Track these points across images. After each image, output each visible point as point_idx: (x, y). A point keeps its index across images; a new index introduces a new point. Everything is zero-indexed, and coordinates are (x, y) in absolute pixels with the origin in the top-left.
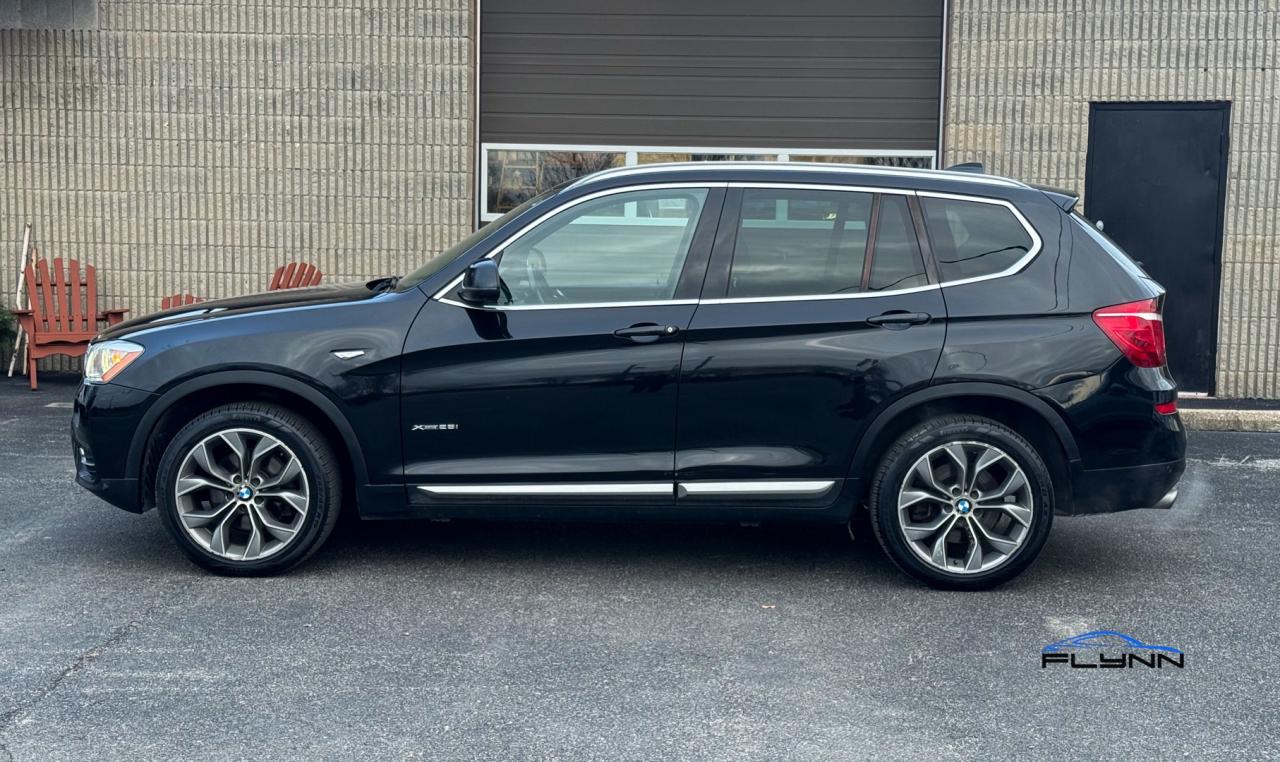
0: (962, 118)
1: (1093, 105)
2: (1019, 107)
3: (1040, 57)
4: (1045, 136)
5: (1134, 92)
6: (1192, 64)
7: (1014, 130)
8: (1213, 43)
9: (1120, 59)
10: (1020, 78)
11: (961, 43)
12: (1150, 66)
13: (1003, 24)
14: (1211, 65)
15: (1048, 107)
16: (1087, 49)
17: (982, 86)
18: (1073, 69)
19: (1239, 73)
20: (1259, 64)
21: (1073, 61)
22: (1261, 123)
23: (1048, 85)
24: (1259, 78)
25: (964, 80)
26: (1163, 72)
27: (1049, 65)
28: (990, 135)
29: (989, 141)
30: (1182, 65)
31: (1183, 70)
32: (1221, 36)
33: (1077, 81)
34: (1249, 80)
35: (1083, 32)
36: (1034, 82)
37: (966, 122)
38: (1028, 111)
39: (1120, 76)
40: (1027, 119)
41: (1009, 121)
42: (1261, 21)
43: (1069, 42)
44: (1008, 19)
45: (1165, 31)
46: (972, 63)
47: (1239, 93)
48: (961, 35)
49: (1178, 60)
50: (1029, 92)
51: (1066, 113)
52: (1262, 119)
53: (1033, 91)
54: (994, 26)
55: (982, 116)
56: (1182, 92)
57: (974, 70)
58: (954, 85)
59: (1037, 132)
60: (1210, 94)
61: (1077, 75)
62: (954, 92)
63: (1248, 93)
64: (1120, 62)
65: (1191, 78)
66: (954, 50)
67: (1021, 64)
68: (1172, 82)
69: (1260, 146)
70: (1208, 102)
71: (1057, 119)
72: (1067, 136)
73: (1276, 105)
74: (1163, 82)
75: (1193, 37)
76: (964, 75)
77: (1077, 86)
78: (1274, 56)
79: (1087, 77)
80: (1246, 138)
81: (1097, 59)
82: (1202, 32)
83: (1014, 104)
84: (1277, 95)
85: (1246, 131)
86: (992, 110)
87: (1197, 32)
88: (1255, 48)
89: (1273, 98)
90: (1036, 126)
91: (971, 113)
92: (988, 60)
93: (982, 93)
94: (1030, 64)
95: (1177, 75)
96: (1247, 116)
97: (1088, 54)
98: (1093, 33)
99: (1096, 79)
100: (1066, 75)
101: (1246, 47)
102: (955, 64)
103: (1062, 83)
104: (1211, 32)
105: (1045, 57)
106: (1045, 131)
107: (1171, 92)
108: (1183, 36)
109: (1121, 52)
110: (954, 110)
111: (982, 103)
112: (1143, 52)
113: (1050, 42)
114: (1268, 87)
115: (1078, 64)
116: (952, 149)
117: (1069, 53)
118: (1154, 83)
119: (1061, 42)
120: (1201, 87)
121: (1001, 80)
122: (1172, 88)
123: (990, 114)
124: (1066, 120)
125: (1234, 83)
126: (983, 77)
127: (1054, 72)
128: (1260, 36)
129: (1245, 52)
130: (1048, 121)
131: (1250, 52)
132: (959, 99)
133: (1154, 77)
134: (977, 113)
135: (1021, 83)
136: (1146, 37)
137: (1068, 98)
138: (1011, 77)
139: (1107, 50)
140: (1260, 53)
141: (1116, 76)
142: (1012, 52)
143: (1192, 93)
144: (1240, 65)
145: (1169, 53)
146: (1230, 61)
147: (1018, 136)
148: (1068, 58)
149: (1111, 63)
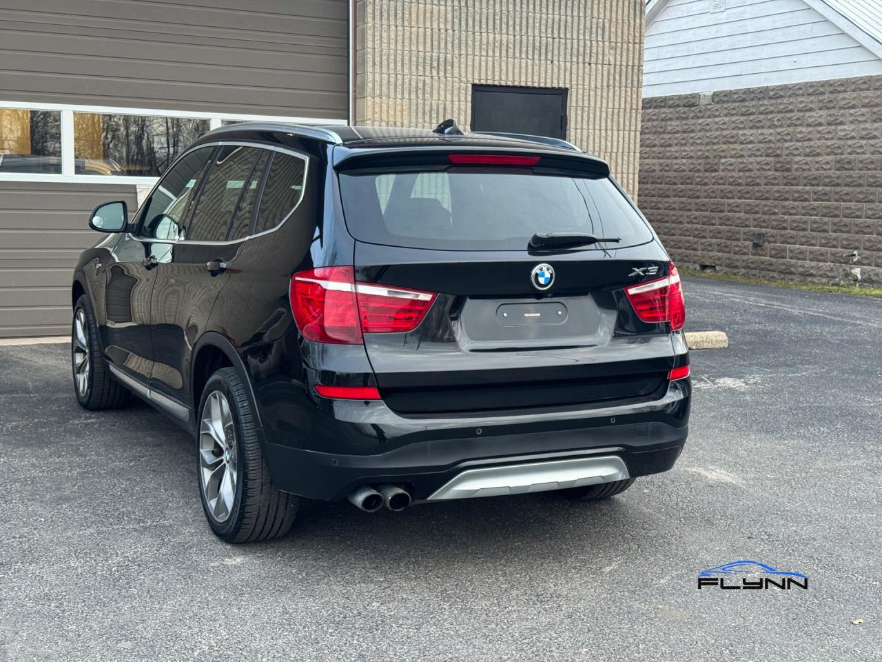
0: (377, 92)
1: (474, 85)
2: (421, 85)
3: (435, 44)
5: (504, 77)
6: (543, 57)
7: (417, 104)
8: (557, 40)
9: (494, 49)
10: (421, 60)
11: (374, 26)
12: (514, 57)
13: (407, 12)
14: (556, 58)
15: (442, 86)
16: (470, 38)
17: (392, 66)
18: (460, 55)
19: (574, 67)
20: (587, 60)
21: (460, 48)
22: (589, 107)
23: (442, 68)
24: (587, 70)
25: (378, 59)
26: (523, 62)
27: (442, 51)
28: (399, 108)
29: (398, 114)
30: (536, 57)
31: (537, 61)
32: (562, 36)
33: (463, 66)
34: (581, 72)
35: (467, 24)
36: (431, 64)
37: (381, 96)
38: (428, 89)
39: (493, 63)
40: (427, 96)
41: (413, 97)
42: (588, 26)
43: (456, 32)
44: (410, 8)
45: (524, 28)
46: (384, 45)
47: (574, 83)
48: (374, 19)
49: (533, 53)
50: (428, 73)
51: (456, 92)
52: (589, 104)
53: (431, 72)
54: (399, 12)
55: (392, 91)
56: (536, 79)
57: (385, 51)
58: (370, 63)
59: (435, 107)
60: (555, 81)
61: (463, 60)
62: (370, 69)
63: (580, 82)
64: (494, 52)
65: (543, 68)
66: (369, 32)
67: (421, 48)
68: (530, 70)
69: (588, 125)
70: (553, 88)
71: (449, 97)
72: (457, 112)
73: (599, 93)
74: (523, 70)
75: (543, 35)
76: (377, 55)
77: (463, 70)
78: (597, 55)
79: (470, 63)
80: (579, 118)
81: (477, 48)
82: (550, 31)
83: (417, 83)
84: (599, 85)
85: (579, 112)
86: (400, 87)
87: (546, 31)
88: (585, 47)
89: (596, 87)
90: (434, 102)
91: (384, 89)
92: (396, 43)
93: (392, 72)
94: (428, 49)
95: (533, 66)
96: (580, 100)
97: (470, 43)
98: (474, 26)
99: (477, 65)
100: (455, 60)
101: (578, 46)
102: (370, 44)
103: (452, 66)
104: (556, 32)
105: (439, 44)
106: (441, 107)
107: (529, 79)
108: (537, 33)
109: (494, 44)
110: (370, 85)
111: (392, 80)
112: (510, 45)
113: (443, 31)
114: (593, 78)
115: (463, 52)
116: (370, 119)
117: (456, 41)
118: (517, 71)
119: (450, 32)
120: (549, 76)
121: (406, 61)
122: (530, 75)
123: (399, 90)
124: (456, 99)
125: (571, 74)
126: (392, 57)
127: (446, 57)
128: (587, 38)
129: (578, 49)
130: (442, 98)
131: (581, 49)
132: (374, 76)
133: (517, 66)
134: (389, 88)
135: (422, 65)
136: (511, 32)
137: (457, 80)
138: (414, 59)
139: (484, 41)
140: (588, 51)
141: (491, 63)
142: (414, 37)
143: (543, 81)
144: (574, 59)
145: (527, 47)
146: (568, 57)
147: (420, 110)
148: (456, 46)
149: (487, 52)
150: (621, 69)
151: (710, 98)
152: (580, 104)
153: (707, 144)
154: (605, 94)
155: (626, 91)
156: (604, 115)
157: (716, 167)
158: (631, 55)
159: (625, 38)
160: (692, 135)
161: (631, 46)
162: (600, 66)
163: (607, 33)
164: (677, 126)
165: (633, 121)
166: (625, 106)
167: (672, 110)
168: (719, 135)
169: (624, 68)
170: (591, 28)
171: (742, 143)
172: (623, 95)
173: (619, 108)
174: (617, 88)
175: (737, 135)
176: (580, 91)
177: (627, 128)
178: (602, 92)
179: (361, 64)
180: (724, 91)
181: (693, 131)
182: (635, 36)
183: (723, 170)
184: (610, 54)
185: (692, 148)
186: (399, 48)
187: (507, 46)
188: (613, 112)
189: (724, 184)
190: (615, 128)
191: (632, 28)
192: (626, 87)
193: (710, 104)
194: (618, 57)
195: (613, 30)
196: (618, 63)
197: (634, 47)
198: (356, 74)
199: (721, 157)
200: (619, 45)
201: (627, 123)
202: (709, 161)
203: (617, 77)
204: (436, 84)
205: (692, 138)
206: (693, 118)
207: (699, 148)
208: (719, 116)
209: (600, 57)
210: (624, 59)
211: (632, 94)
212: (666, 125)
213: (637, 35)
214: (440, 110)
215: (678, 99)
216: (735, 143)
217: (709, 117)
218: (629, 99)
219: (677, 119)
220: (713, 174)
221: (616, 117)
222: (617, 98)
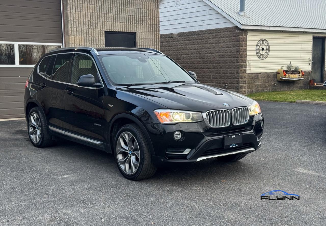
0: (73, 34)
1: (105, 31)
2: (87, 32)
3: (92, 17)
4: (95, 40)
5: (115, 29)
6: (127, 22)
7: (87, 38)
8: (131, 16)
10: (87, 23)
11: (70, 12)
12: (118, 22)
13: (81, 7)
14: (131, 22)
15: (95, 32)
17: (77, 25)
18: (100, 21)
19: (138, 25)
20: (142, 23)
21: (100, 19)
22: (143, 38)
23: (94, 26)
24: (142, 26)
25: (72, 23)
26: (121, 23)
27: (94, 20)
28: (80, 39)
29: (80, 41)
30: (125, 22)
31: (125, 23)
32: (133, 15)
33: (101, 25)
34: (140, 27)
35: (102, 11)
36: (91, 24)
38: (90, 33)
39: (111, 24)
40: (90, 35)
41: (85, 35)
42: (141, 11)
43: (98, 13)
44: (82, 6)
45: (121, 12)
46: (74, 18)
47: (138, 30)
48: (70, 9)
49: (124, 20)
50: (90, 27)
51: (99, 34)
53: (91, 27)
54: (79, 7)
56: (125, 29)
57: (75, 20)
58: (70, 24)
59: (93, 39)
60: (132, 30)
61: (101, 23)
62: (70, 26)
63: (140, 30)
64: (111, 20)
65: (127, 26)
66: (69, 13)
67: (87, 19)
68: (123, 26)
69: (143, 44)
70: (131, 32)
71: (97, 36)
72: (100, 40)
73: (146, 34)
74: (121, 26)
75: (127, 15)
76: (72, 21)
77: (101, 26)
78: (145, 21)
79: (103, 24)
80: (140, 42)
81: (106, 19)
82: (129, 13)
83: (86, 31)
84: (146, 31)
85: (140, 40)
86: (81, 32)
87: (128, 13)
88: (141, 19)
89: (145, 31)
90: (92, 37)
91: (75, 33)
92: (78, 17)
93: (77, 27)
94: (89, 19)
95: (124, 25)
96: (140, 36)
97: (103, 17)
98: (104, 11)
99: (106, 25)
100: (98, 23)
101: (138, 18)
102: (69, 18)
103: (98, 25)
104: (131, 13)
105: (93, 18)
106: (95, 39)
107: (123, 29)
108: (125, 14)
109: (111, 17)
110: (70, 32)
111: (78, 30)
112: (116, 18)
113: (94, 13)
114: (144, 29)
115: (101, 20)
116: (71, 43)
117: (99, 17)
118: (119, 26)
119: (96, 13)
120: (130, 28)
121: (82, 23)
122: (123, 28)
123: (80, 33)
124: (99, 36)
125: (137, 27)
126: (77, 22)
127: (95, 22)
128: (141, 15)
129: (139, 19)
130: (95, 36)
131: (140, 19)
132: (71, 28)
133: (119, 25)
134: (77, 33)
135: (87, 25)
136: (116, 14)
137: (99, 30)
138: (85, 23)
139: (108, 16)
140: (142, 20)
141: (110, 24)
142: (84, 15)
143: (128, 30)
144: (138, 23)
145: (122, 19)
146: (136, 22)
147: (88, 40)
148: (99, 18)
149: (109, 20)
150: (153, 26)
151: (177, 35)
152: (140, 37)
153: (177, 50)
154: (148, 34)
155: (155, 33)
156: (148, 41)
157: (180, 58)
158: (155, 21)
159: (153, 16)
160: (171, 47)
161: (155, 18)
162: (146, 25)
163: (147, 14)
164: (166, 44)
165: (158, 43)
166: (155, 38)
167: (164, 39)
168: (181, 47)
169: (153, 25)
170: (142, 12)
171: (188, 50)
172: (154, 34)
173: (153, 39)
174: (152, 32)
175: (187, 47)
176: (140, 33)
177: (156, 45)
178: (147, 33)
179: (66, 24)
180: (181, 33)
181: (172, 46)
182: (156, 15)
183: (183, 59)
184: (149, 21)
185: (172, 52)
186: (79, 19)
187: (115, 18)
188: (151, 40)
189: (183, 64)
190: (152, 45)
191: (155, 12)
192: (155, 32)
193: (177, 37)
194: (152, 22)
195: (149, 13)
196: (152, 24)
197: (156, 19)
198: (64, 28)
199: (182, 55)
200: (151, 18)
201: (156, 43)
202: (178, 56)
203: (152, 29)
204: (92, 31)
205: (172, 48)
206: (171, 42)
207: (174, 52)
208: (180, 41)
209: (146, 22)
210: (153, 22)
211: (156, 34)
212: (162, 44)
213: (157, 14)
214: (94, 40)
215: (166, 35)
216: (186, 50)
217: (177, 41)
218: (156, 36)
219: (166, 42)
220: (179, 61)
221: (152, 41)
222: (152, 35)
